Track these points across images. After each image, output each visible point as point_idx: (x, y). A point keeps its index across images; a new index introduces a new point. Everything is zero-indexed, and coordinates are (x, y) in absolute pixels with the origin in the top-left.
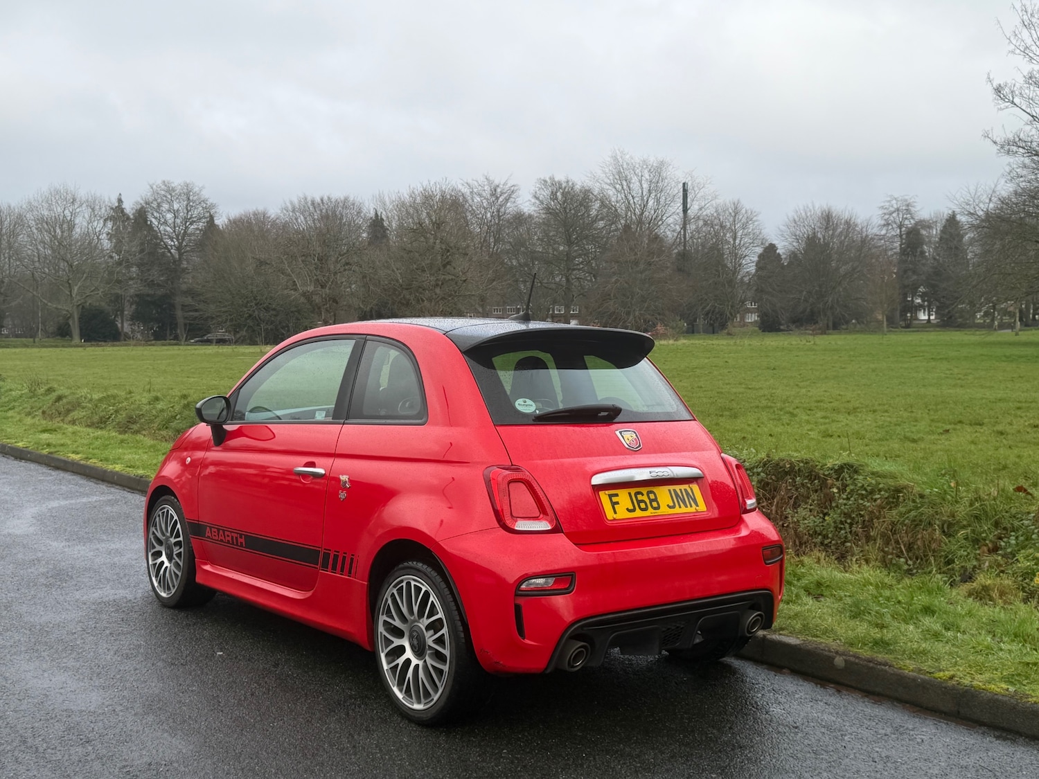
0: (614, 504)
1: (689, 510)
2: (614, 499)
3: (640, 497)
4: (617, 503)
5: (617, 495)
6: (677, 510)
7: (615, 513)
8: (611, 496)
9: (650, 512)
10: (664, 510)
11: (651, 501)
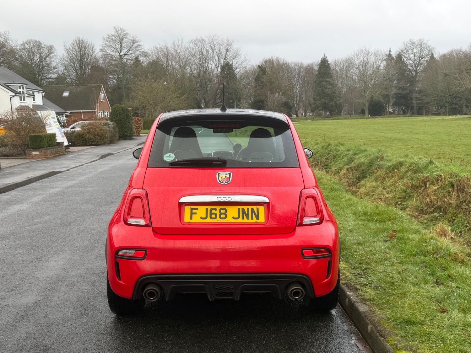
0: (192, 214)
1: (250, 221)
2: (194, 211)
3: (213, 211)
4: (195, 213)
5: (197, 209)
6: (240, 220)
7: (191, 218)
8: (192, 210)
9: (218, 220)
10: (229, 220)
11: (221, 214)
